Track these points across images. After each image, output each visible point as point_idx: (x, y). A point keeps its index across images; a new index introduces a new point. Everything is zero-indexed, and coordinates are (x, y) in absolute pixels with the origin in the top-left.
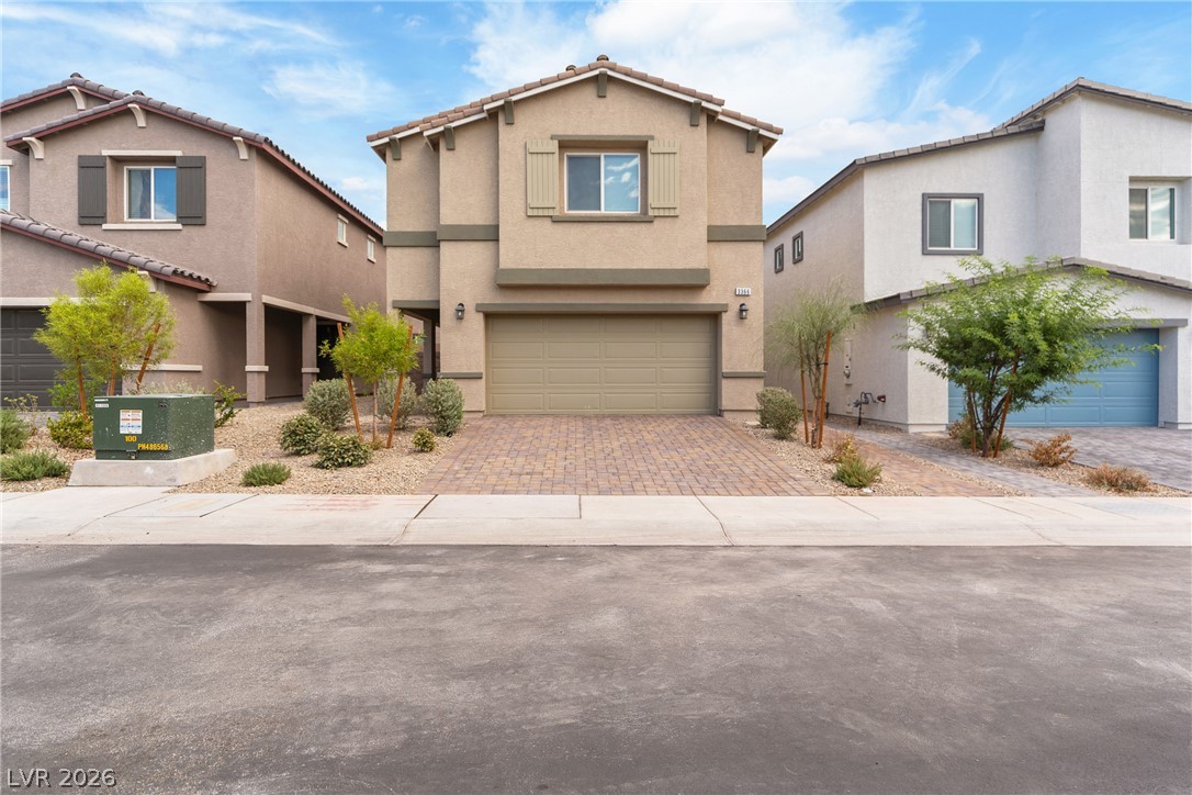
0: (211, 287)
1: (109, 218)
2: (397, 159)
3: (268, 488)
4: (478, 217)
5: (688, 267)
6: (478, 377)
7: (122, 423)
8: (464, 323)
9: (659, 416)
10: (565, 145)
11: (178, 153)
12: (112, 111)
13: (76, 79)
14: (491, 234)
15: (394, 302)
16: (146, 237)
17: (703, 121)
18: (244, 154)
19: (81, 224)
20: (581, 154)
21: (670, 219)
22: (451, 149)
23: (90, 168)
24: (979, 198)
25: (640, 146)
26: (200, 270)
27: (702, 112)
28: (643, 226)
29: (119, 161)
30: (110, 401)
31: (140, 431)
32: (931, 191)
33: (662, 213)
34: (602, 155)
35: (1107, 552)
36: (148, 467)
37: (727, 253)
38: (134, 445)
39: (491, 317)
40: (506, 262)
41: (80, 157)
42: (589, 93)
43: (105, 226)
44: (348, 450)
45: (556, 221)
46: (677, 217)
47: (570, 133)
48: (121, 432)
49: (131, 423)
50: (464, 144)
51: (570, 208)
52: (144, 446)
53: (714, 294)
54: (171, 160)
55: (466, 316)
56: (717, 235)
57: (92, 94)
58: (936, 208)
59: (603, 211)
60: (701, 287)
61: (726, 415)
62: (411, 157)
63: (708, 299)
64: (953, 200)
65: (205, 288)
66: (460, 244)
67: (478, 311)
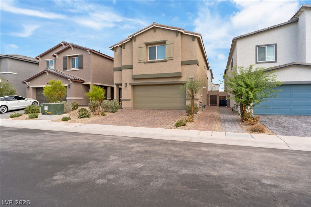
0: (84, 82)
1: (68, 69)
2: (116, 51)
4: (129, 64)
5: (176, 72)
7: (45, 108)
8: (127, 88)
10: (147, 45)
11: (78, 54)
12: (69, 47)
13: (63, 42)
14: (131, 67)
15: (115, 83)
16: (74, 72)
17: (180, 34)
18: (89, 54)
19: (64, 70)
20: (151, 46)
21: (171, 60)
22: (124, 48)
23: (65, 59)
24: (276, 45)
25: (164, 43)
26: (82, 78)
27: (178, 33)
28: (165, 62)
29: (70, 57)
30: (43, 104)
31: (47, 110)
32: (259, 45)
33: (169, 59)
34: (157, 46)
36: (48, 117)
37: (187, 68)
38: (46, 112)
39: (133, 86)
40: (135, 73)
41: (63, 57)
42: (152, 31)
43: (67, 70)
45: (145, 63)
46: (173, 59)
47: (148, 42)
48: (45, 110)
49: (46, 108)
50: (127, 47)
51: (149, 59)
52: (48, 113)
53: (184, 78)
54: (77, 56)
55: (127, 86)
56: (184, 63)
57: (66, 44)
58: (261, 49)
59: (157, 60)
60: (181, 77)
62: (118, 50)
63: (182, 80)
64: (266, 47)
65: (82, 82)
66: (126, 70)
67: (130, 85)
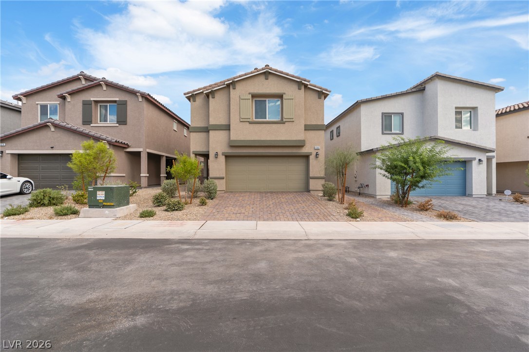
0: (128, 146)
1: (93, 122)
2: (194, 101)
3: (148, 218)
4: (222, 121)
5: (297, 139)
6: (223, 178)
7: (98, 196)
8: (218, 159)
9: (287, 192)
10: (254, 96)
11: (117, 99)
12: (95, 84)
13: (82, 73)
14: (227, 128)
15: (193, 151)
16: (106, 129)
17: (303, 87)
18: (140, 99)
19: (83, 124)
20: (259, 99)
21: (291, 123)
22: (213, 98)
23: (87, 105)
24: (402, 114)
25: (280, 96)
26: (125, 140)
27: (302, 85)
28: (281, 125)
29: (96, 102)
30: (94, 188)
31: (104, 198)
32: (385, 112)
33: (288, 120)
34: (267, 100)
35: (438, 242)
36: (107, 211)
37: (312, 134)
38: (102, 203)
39: (227, 157)
40: (233, 137)
41: (83, 101)
42: (262, 78)
43: (91, 125)
44: (176, 205)
45: (251, 123)
46: (294, 121)
47: (256, 92)
48: (98, 198)
49: (101, 195)
50: (218, 96)
51: (255, 118)
52: (105, 204)
53: (307, 149)
54: (115, 102)
55: (218, 157)
56: (308, 128)
57: (88, 79)
58: (387, 118)
59: (267, 119)
60: (303, 146)
61: (311, 192)
62: (199, 100)
63: (305, 150)
64: (393, 115)
65: (126, 147)
66: (216, 132)
67: (223, 155)
